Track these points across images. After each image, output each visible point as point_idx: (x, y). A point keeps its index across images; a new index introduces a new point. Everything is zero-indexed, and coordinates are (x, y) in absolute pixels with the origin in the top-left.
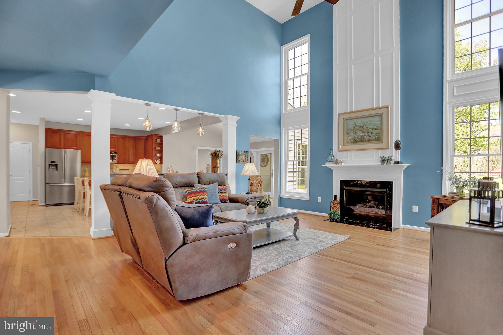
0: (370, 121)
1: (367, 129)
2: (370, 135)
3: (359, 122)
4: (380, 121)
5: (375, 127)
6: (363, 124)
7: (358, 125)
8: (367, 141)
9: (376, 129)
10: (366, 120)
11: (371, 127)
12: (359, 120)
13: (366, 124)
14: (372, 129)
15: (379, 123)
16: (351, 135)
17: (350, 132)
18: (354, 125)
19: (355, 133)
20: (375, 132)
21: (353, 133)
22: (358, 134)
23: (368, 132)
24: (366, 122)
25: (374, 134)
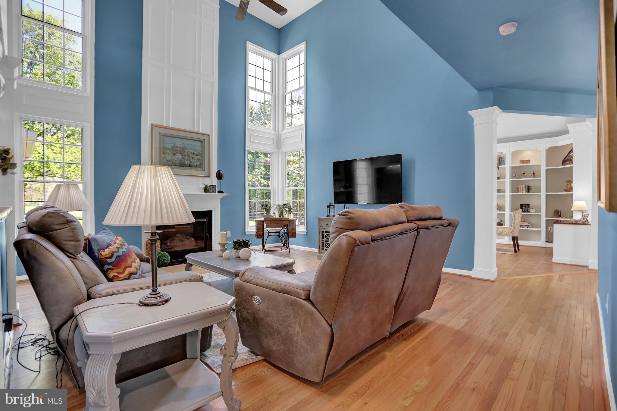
0: (191, 144)
1: (187, 153)
2: (191, 160)
3: (179, 143)
4: (201, 147)
5: (196, 153)
6: (183, 146)
7: (177, 145)
8: (188, 166)
9: (197, 155)
10: (186, 142)
11: (192, 151)
12: (179, 140)
13: (187, 146)
14: (193, 154)
15: (200, 149)
16: (168, 156)
17: (168, 152)
18: (173, 144)
19: (174, 154)
20: (196, 157)
21: (172, 154)
22: (177, 157)
23: (189, 157)
24: (187, 145)
25: (195, 160)
